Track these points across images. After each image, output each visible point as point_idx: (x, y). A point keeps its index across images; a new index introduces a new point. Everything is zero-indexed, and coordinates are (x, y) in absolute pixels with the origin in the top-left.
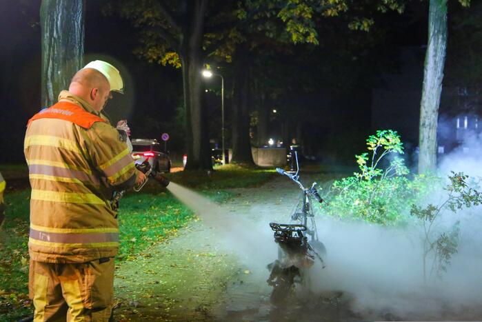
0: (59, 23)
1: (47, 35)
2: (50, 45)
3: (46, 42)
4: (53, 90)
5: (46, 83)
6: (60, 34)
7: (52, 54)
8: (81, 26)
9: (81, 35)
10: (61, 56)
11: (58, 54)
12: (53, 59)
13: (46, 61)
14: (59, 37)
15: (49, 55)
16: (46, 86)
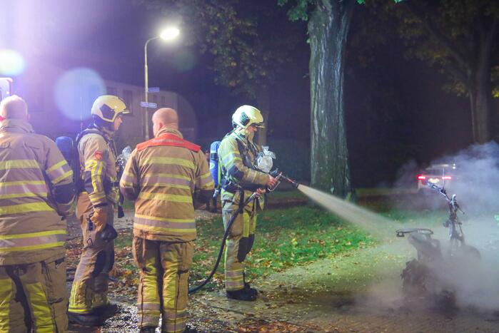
0: (322, 73)
1: (313, 83)
2: (316, 90)
3: (313, 89)
4: (318, 126)
5: (313, 120)
6: (323, 81)
7: (317, 98)
8: (341, 74)
9: (340, 81)
10: (324, 99)
11: (322, 97)
12: (318, 102)
13: (312, 103)
14: (322, 84)
15: (315, 99)
16: (313, 123)
